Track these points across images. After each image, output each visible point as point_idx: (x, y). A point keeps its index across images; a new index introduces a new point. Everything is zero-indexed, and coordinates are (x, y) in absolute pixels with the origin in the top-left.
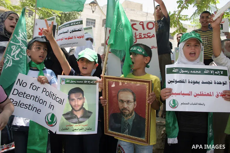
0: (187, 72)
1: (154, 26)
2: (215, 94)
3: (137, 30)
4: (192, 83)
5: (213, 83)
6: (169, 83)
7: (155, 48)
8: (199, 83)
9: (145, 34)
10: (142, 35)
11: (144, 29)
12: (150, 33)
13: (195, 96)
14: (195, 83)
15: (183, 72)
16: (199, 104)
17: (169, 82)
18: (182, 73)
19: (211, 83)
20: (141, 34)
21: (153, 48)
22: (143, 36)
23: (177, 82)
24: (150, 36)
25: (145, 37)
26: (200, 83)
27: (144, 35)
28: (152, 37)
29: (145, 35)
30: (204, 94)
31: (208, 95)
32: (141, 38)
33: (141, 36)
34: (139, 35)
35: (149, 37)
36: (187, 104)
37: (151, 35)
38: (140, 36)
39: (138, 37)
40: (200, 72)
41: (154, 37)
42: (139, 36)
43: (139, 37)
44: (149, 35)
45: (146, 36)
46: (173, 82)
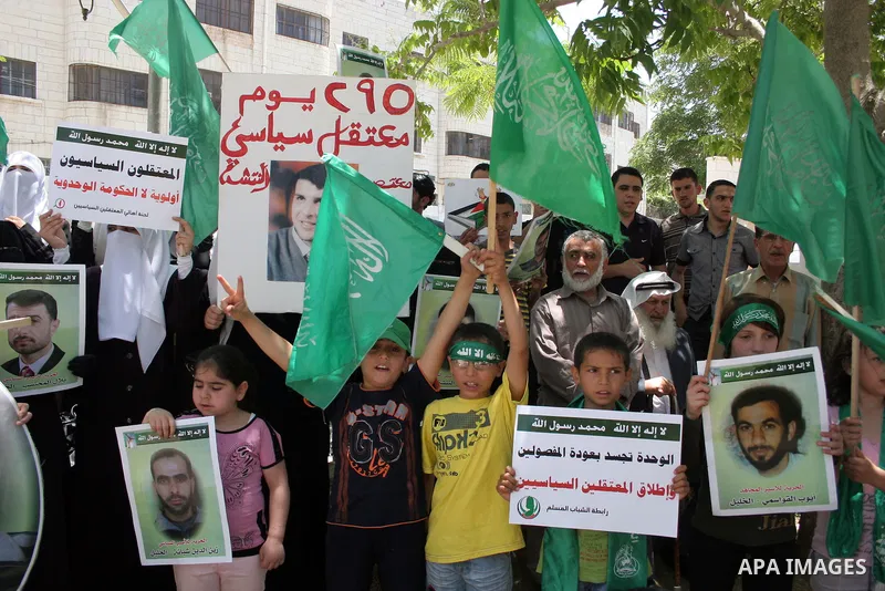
0: (569, 427)
1: (410, 104)
2: (637, 488)
3: (346, 110)
4: (579, 456)
5: (635, 459)
6: (521, 455)
7: (406, 187)
8: (598, 457)
9: (374, 130)
10: (362, 131)
11: (371, 108)
12: (393, 128)
13: (585, 491)
14: (587, 456)
15: (559, 427)
16: (593, 511)
17: (522, 452)
18: (555, 431)
19: (630, 459)
20: (359, 125)
21: (396, 186)
22: (364, 137)
23: (540, 454)
24: (391, 138)
25: (371, 141)
26: (602, 457)
27: (368, 131)
28: (399, 142)
29: (371, 134)
30: (609, 485)
31: (619, 489)
32: (355, 142)
33: (358, 134)
34: (350, 129)
35: (387, 141)
36: (562, 509)
37: (397, 135)
38: (355, 136)
39: (345, 136)
40: (603, 429)
41: (406, 144)
42: (351, 134)
43: (348, 139)
44: (387, 133)
45: (377, 139)
46: (532, 453)
